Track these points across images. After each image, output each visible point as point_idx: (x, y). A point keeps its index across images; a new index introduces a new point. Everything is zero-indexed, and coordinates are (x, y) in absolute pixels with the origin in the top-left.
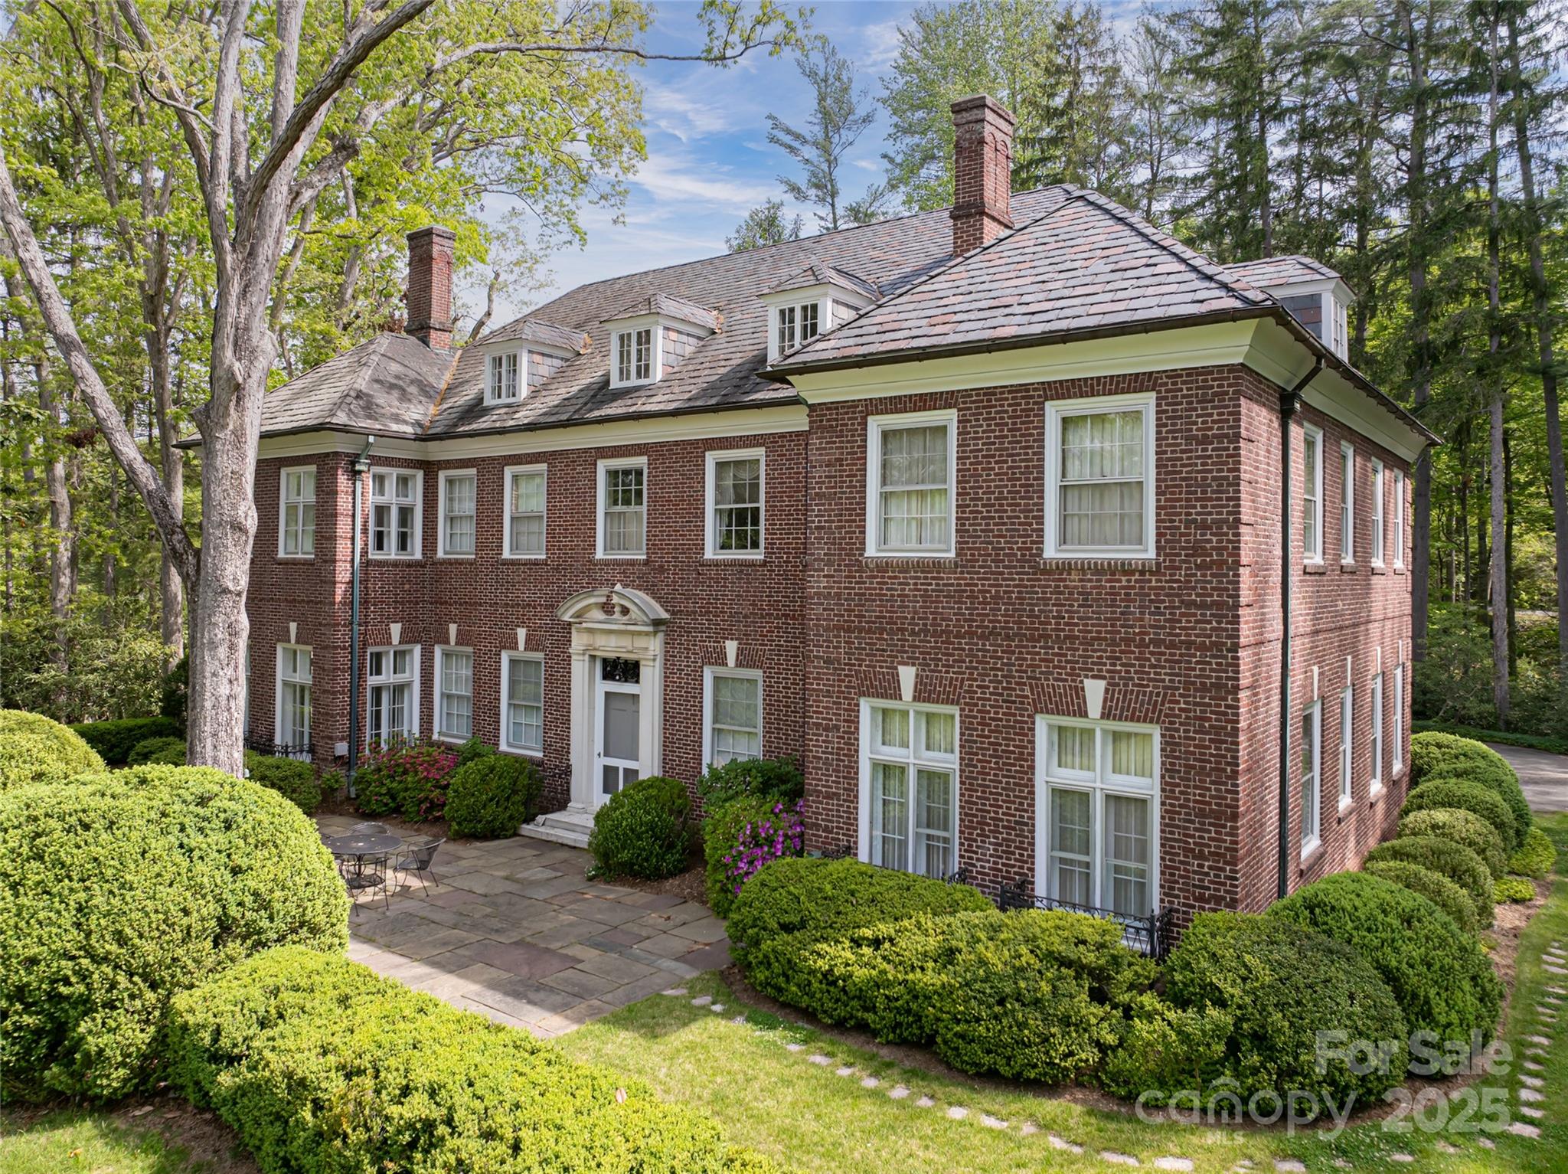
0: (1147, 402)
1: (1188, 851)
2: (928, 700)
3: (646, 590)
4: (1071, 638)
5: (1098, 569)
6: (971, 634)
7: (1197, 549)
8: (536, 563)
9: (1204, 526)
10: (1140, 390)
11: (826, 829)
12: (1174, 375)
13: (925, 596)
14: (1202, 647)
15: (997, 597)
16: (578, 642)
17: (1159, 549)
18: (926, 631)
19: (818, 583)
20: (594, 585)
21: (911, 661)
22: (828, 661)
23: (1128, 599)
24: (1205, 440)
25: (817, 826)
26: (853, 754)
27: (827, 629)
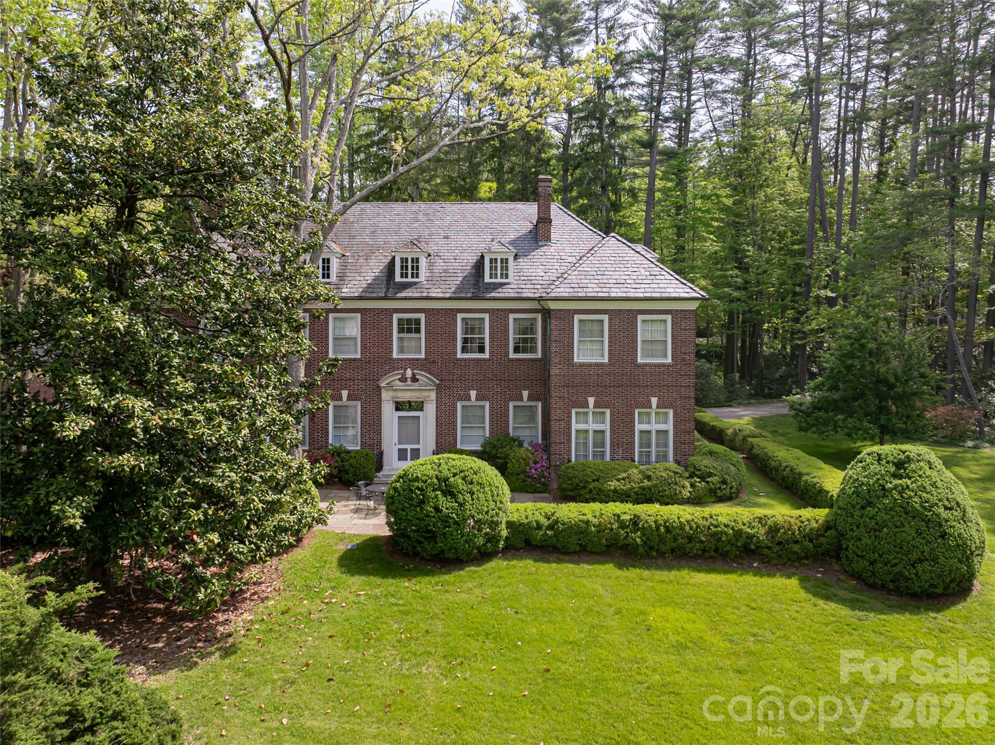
0: (669, 318)
1: (681, 443)
2: (599, 407)
3: (426, 371)
4: (647, 386)
5: (655, 365)
6: (614, 386)
7: (683, 360)
8: (355, 360)
9: (685, 353)
10: (667, 314)
11: (560, 455)
12: (677, 311)
13: (598, 375)
14: (685, 387)
15: (623, 374)
16: (385, 395)
17: (673, 360)
18: (598, 386)
19: (554, 371)
20: (394, 369)
21: (592, 396)
22: (560, 397)
23: (664, 374)
24: (685, 330)
25: (555, 454)
26: (570, 428)
27: (559, 386)
